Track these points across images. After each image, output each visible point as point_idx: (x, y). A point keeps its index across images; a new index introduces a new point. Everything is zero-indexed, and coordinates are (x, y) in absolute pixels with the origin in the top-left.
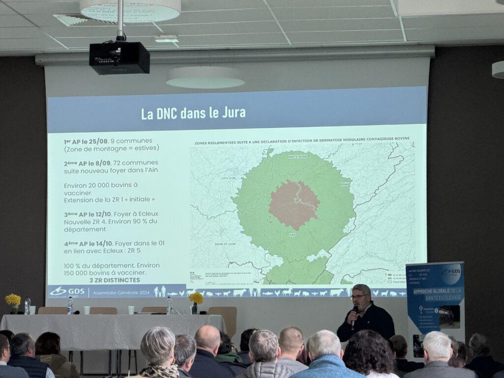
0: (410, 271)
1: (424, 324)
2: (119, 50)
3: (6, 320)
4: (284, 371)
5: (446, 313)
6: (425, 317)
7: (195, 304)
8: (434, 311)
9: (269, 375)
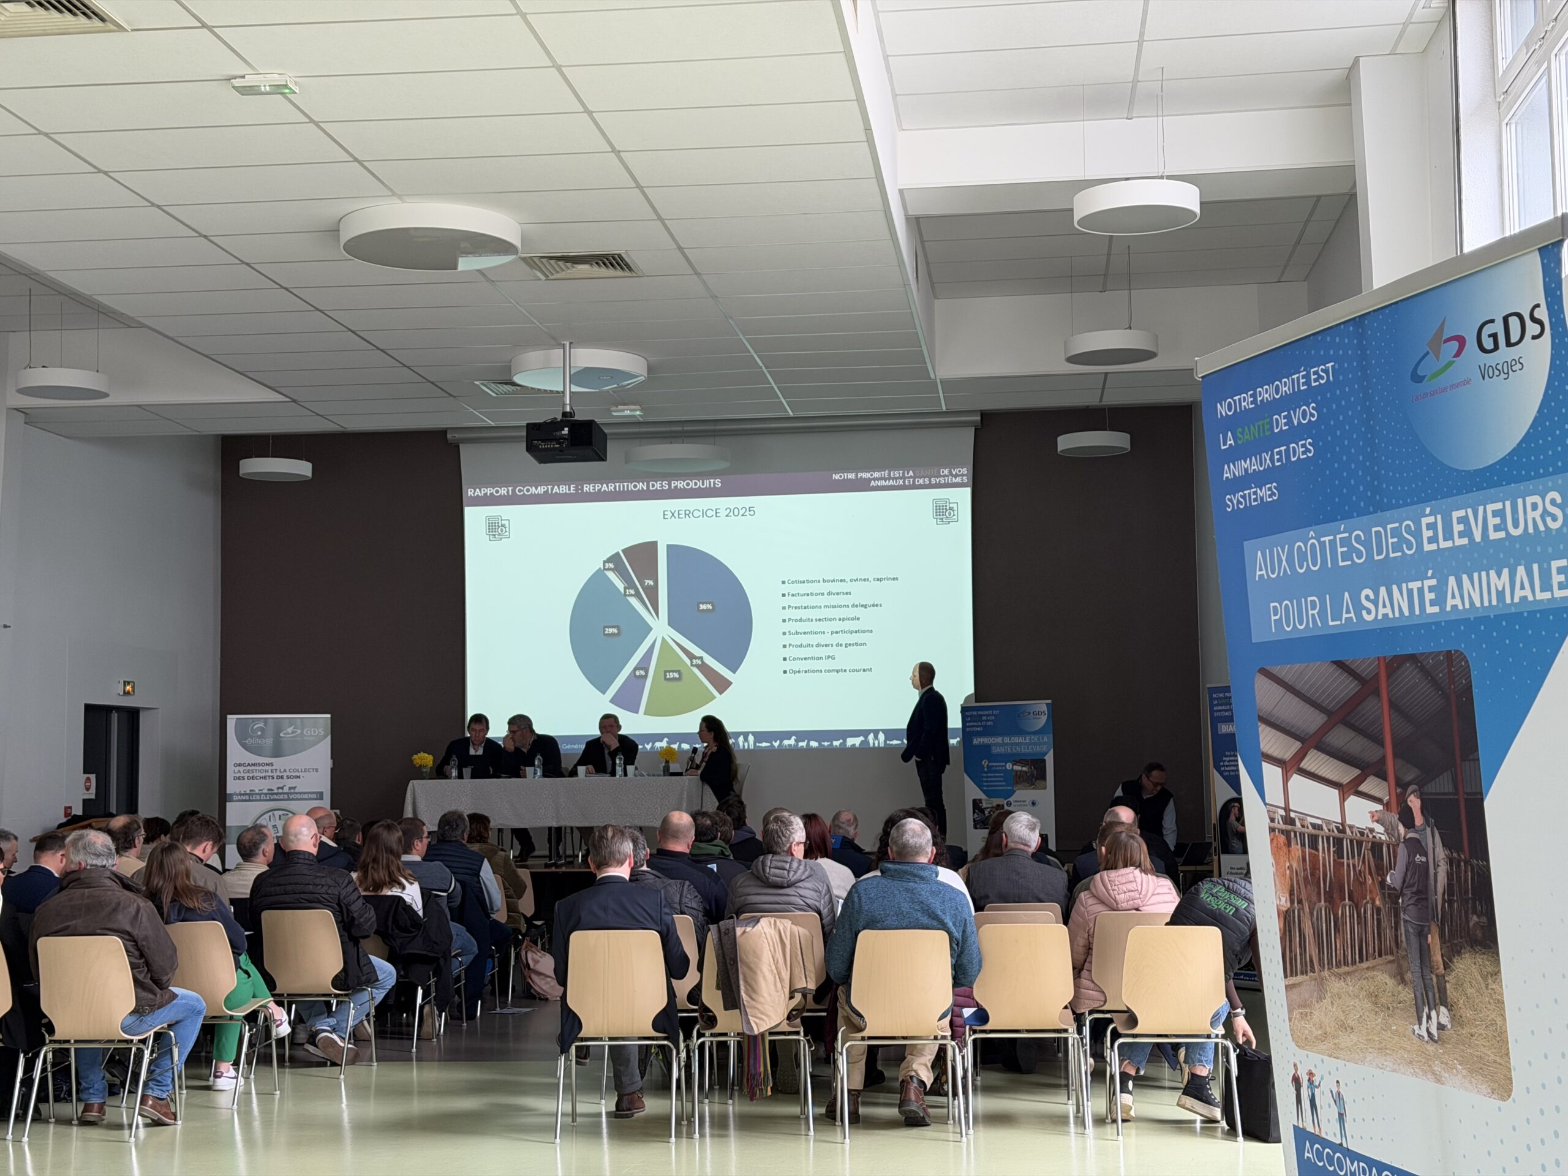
0: (967, 713)
1: (989, 784)
2: (566, 431)
3: (414, 787)
4: (802, 867)
5: (1024, 769)
6: (992, 775)
7: (667, 762)
8: (1005, 766)
9: (782, 871)
